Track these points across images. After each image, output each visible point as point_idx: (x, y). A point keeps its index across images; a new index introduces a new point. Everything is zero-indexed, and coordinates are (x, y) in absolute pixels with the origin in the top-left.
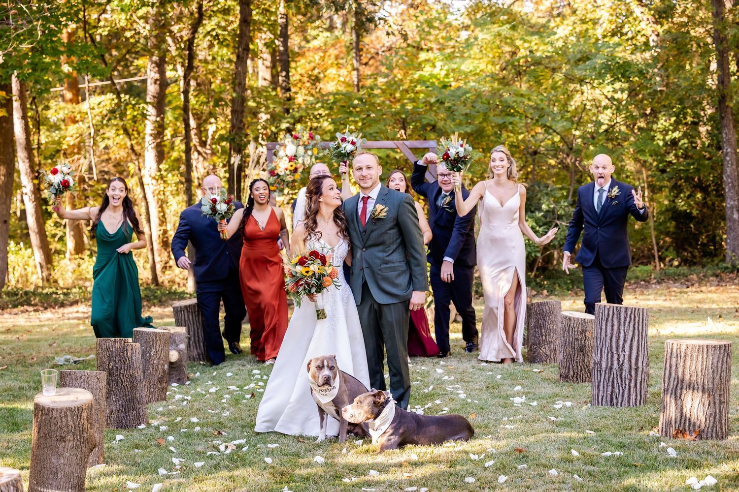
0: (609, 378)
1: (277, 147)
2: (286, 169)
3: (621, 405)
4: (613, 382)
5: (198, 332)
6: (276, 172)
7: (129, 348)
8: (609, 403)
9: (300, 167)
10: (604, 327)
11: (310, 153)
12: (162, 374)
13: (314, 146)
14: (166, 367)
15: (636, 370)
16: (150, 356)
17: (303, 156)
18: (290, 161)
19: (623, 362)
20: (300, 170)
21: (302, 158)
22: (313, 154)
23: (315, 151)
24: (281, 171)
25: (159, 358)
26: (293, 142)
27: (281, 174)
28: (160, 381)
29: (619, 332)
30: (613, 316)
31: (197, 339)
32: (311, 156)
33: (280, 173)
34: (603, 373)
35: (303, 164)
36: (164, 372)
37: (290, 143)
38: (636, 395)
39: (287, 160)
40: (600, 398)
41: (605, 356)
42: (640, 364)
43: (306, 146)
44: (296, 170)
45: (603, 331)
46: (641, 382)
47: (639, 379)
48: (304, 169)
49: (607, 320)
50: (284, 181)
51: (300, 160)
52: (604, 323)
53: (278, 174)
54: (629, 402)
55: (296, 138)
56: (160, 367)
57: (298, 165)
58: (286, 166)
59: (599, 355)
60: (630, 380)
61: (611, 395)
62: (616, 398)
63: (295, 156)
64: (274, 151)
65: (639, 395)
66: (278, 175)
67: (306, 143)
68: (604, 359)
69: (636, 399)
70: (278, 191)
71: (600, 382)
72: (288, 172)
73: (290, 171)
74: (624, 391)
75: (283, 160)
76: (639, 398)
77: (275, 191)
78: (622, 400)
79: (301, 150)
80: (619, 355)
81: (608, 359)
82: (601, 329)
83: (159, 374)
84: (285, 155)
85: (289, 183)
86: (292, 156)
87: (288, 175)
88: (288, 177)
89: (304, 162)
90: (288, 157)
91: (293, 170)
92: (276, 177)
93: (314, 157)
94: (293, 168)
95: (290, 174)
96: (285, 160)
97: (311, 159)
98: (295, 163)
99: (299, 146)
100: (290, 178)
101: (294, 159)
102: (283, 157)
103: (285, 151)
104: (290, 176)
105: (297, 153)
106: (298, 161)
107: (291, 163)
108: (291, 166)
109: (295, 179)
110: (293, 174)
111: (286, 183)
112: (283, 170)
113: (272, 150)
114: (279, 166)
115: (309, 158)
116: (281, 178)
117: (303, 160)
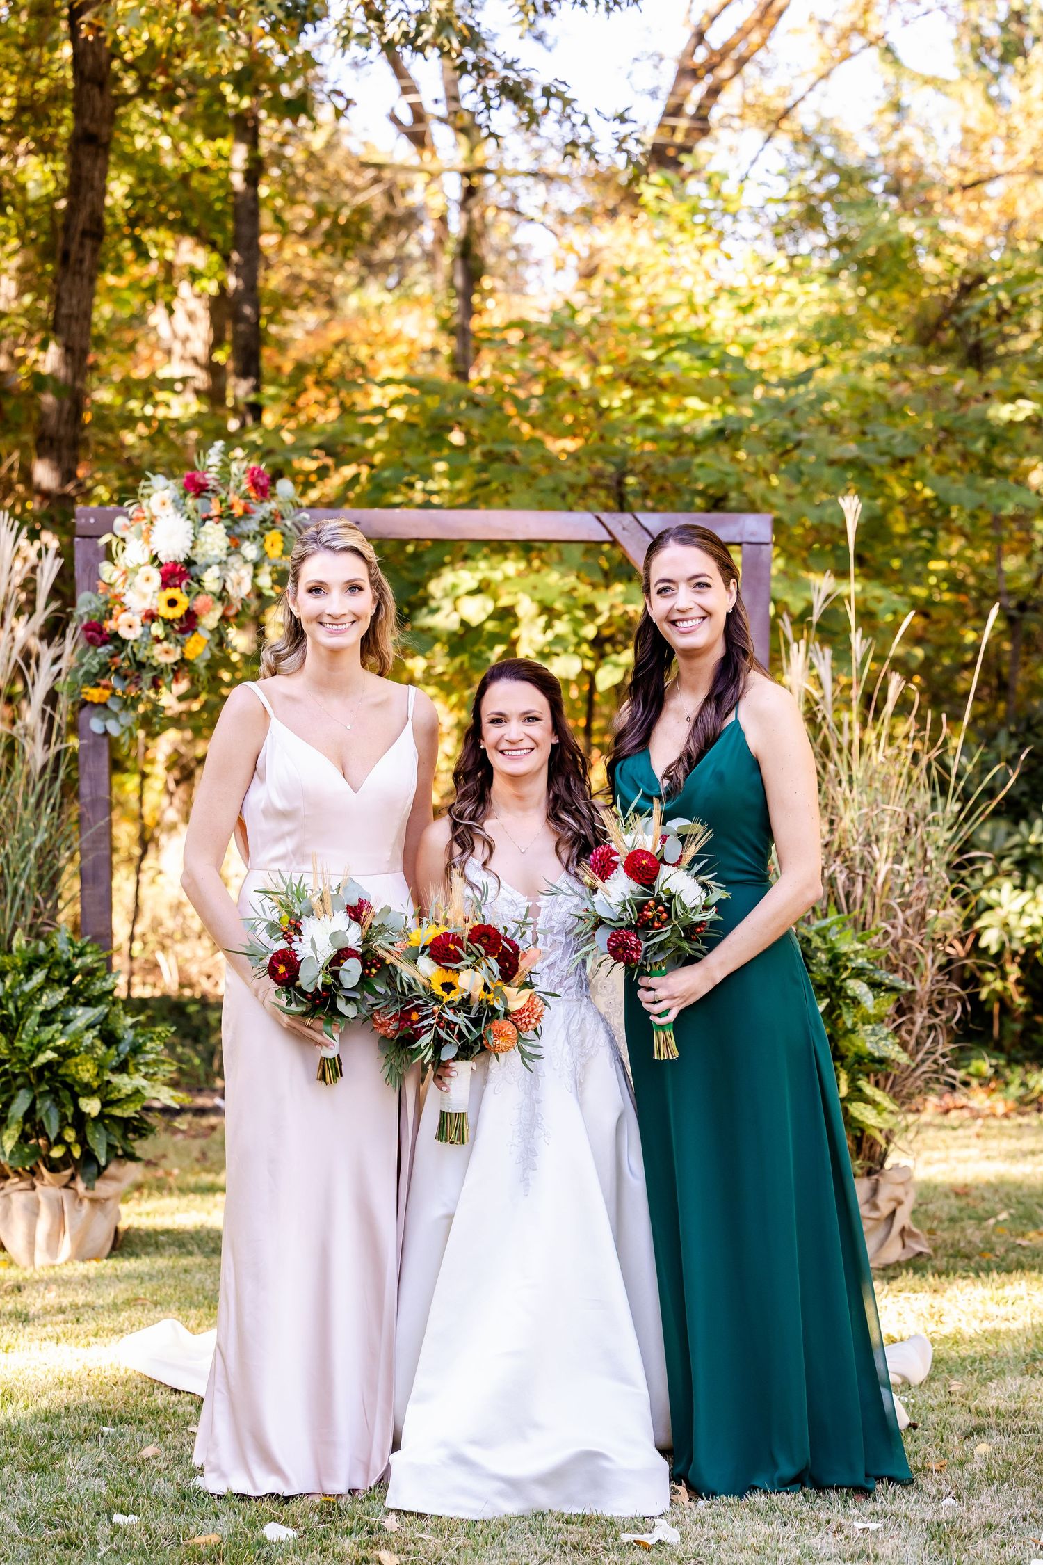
1: (119, 522)
2: (151, 617)
6: (110, 625)
9: (208, 609)
11: (250, 551)
13: (268, 523)
17: (223, 564)
18: (165, 585)
20: (210, 620)
21: (214, 571)
22: (264, 556)
23: (270, 544)
24: (127, 625)
26: (178, 505)
27: (131, 634)
32: (256, 566)
33: (124, 633)
35: (222, 596)
37: (170, 509)
39: (157, 579)
43: (235, 520)
44: (190, 621)
48: (224, 618)
50: (141, 666)
51: (211, 579)
53: (115, 636)
55: (197, 488)
57: (200, 602)
58: (146, 605)
63: (190, 563)
64: (102, 541)
66: (119, 641)
67: (238, 511)
70: (115, 705)
72: (157, 629)
73: (168, 623)
75: (139, 580)
77: (104, 706)
79: (215, 538)
84: (146, 558)
85: (162, 672)
86: (175, 564)
87: (158, 640)
88: (158, 648)
89: (224, 588)
90: (160, 565)
91: (181, 619)
92: (111, 647)
93: (266, 569)
94: (178, 612)
95: (167, 638)
96: (148, 579)
97: (255, 576)
98: (188, 593)
99: (205, 520)
100: (167, 652)
101: (182, 576)
102: (140, 566)
103: (147, 541)
104: (165, 644)
105: (198, 550)
106: (199, 581)
107: (172, 593)
108: (172, 603)
109: (188, 656)
110: (179, 636)
111: (152, 674)
112: (137, 620)
113: (99, 537)
114: (122, 604)
115: (247, 571)
116: (128, 651)
117: (223, 580)
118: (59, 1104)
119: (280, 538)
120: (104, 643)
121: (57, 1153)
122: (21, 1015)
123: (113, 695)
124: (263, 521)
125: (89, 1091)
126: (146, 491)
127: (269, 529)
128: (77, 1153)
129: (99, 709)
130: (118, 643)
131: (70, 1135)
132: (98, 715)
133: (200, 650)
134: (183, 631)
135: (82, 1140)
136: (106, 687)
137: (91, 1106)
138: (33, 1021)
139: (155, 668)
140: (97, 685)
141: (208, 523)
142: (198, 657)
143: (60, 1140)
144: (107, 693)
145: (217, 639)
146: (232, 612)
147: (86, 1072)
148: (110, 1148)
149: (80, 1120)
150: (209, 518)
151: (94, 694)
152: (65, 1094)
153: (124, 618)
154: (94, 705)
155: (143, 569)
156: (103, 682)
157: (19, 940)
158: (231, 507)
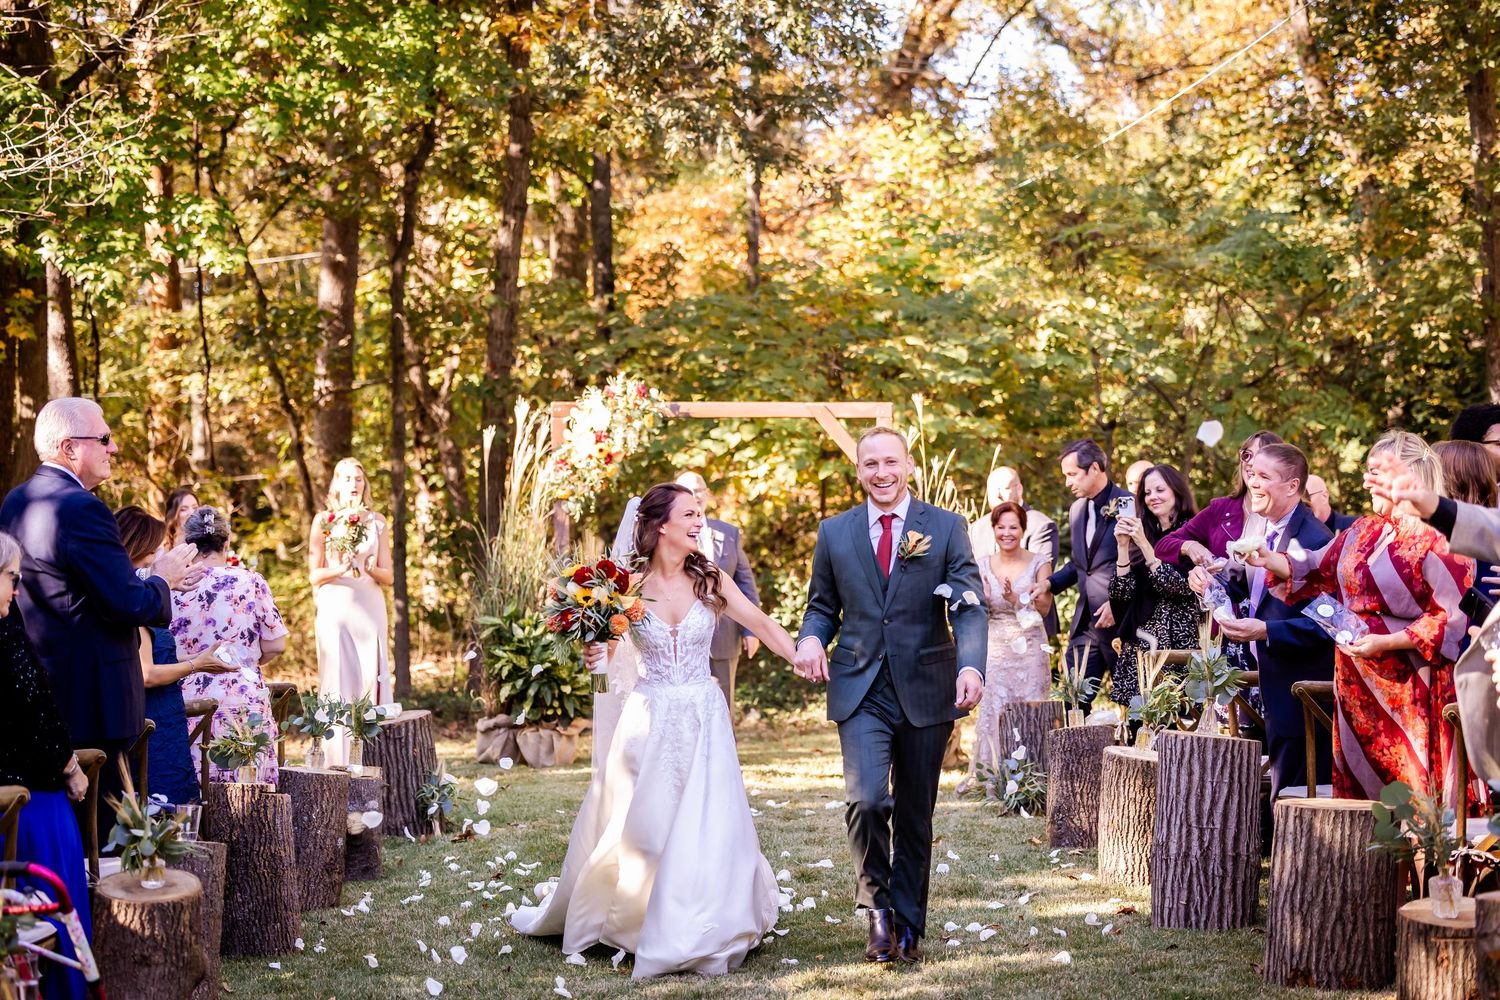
0: (1182, 873)
1: (574, 411)
2: (590, 457)
3: (1206, 927)
4: (1190, 881)
5: (405, 779)
6: (570, 461)
7: (270, 805)
8: (1182, 922)
9: (619, 452)
10: (1174, 777)
11: (637, 424)
12: (331, 856)
14: (341, 842)
15: (1236, 859)
16: (310, 820)
17: (624, 431)
18: (597, 441)
19: (1210, 843)
20: (619, 459)
21: (621, 435)
22: (644, 427)
23: (647, 421)
24: (580, 461)
25: (327, 826)
26: (604, 404)
27: (581, 465)
28: (329, 869)
29: (1202, 787)
30: (1191, 755)
31: (403, 791)
32: (640, 432)
33: (577, 465)
34: (1172, 865)
35: (625, 447)
36: (336, 851)
37: (599, 405)
38: (1235, 908)
39: (593, 439)
40: (1166, 912)
41: (1175, 831)
42: (1243, 849)
43: (630, 410)
44: (609, 459)
45: (1173, 785)
46: (1244, 883)
47: (1241, 876)
48: (624, 459)
49: (1180, 763)
50: (585, 480)
51: (618, 440)
52: (1174, 769)
53: (572, 466)
54: (1220, 921)
56: (328, 842)
57: (615, 450)
58: (588, 452)
59: (1165, 830)
60: (1223, 879)
61: (1187, 906)
62: (1196, 912)
63: (609, 431)
64: (566, 419)
65: (1240, 907)
66: (574, 469)
68: (1174, 839)
69: (1234, 916)
70: (572, 501)
71: (1165, 881)
72: (593, 463)
73: (599, 460)
74: (1211, 899)
75: (584, 439)
76: (1240, 913)
77: (567, 501)
78: (1208, 918)
79: (621, 419)
80: (1201, 831)
81: (1180, 837)
82: (1169, 780)
83: (326, 856)
84: (588, 429)
85: (595, 485)
86: (601, 432)
87: (594, 468)
88: (594, 472)
89: (625, 444)
90: (594, 432)
91: (605, 459)
92: (570, 472)
93: (645, 433)
94: (604, 455)
95: (598, 467)
96: (588, 439)
97: (640, 437)
98: (609, 445)
99: (615, 411)
100: (598, 474)
101: (605, 438)
102: (584, 433)
103: (589, 421)
104: (597, 470)
105: (613, 425)
106: (613, 440)
107: (600, 445)
108: (601, 451)
109: (608, 476)
110: (604, 466)
111: (591, 486)
112: (584, 459)
113: (563, 418)
114: (576, 451)
115: (636, 436)
116: (578, 474)
117: (625, 439)
118: (551, 688)
119: (652, 418)
120: (567, 469)
121: (550, 712)
122: (533, 648)
123: (571, 496)
124: (644, 410)
125: (565, 682)
126: (587, 396)
127: (646, 414)
128: (559, 712)
129: (564, 502)
131: (556, 704)
132: (564, 505)
133: (614, 472)
134: (606, 464)
135: (562, 706)
136: (568, 492)
137: (567, 689)
138: (537, 651)
139: (591, 483)
140: (564, 491)
141: (617, 412)
142: (613, 476)
143: (551, 707)
144: (568, 495)
147: (564, 674)
148: (576, 710)
149: (562, 697)
150: (618, 410)
151: (562, 495)
152: (554, 684)
153: (577, 457)
154: (562, 500)
155: (586, 434)
156: (567, 488)
157: (528, 613)
158: (628, 403)
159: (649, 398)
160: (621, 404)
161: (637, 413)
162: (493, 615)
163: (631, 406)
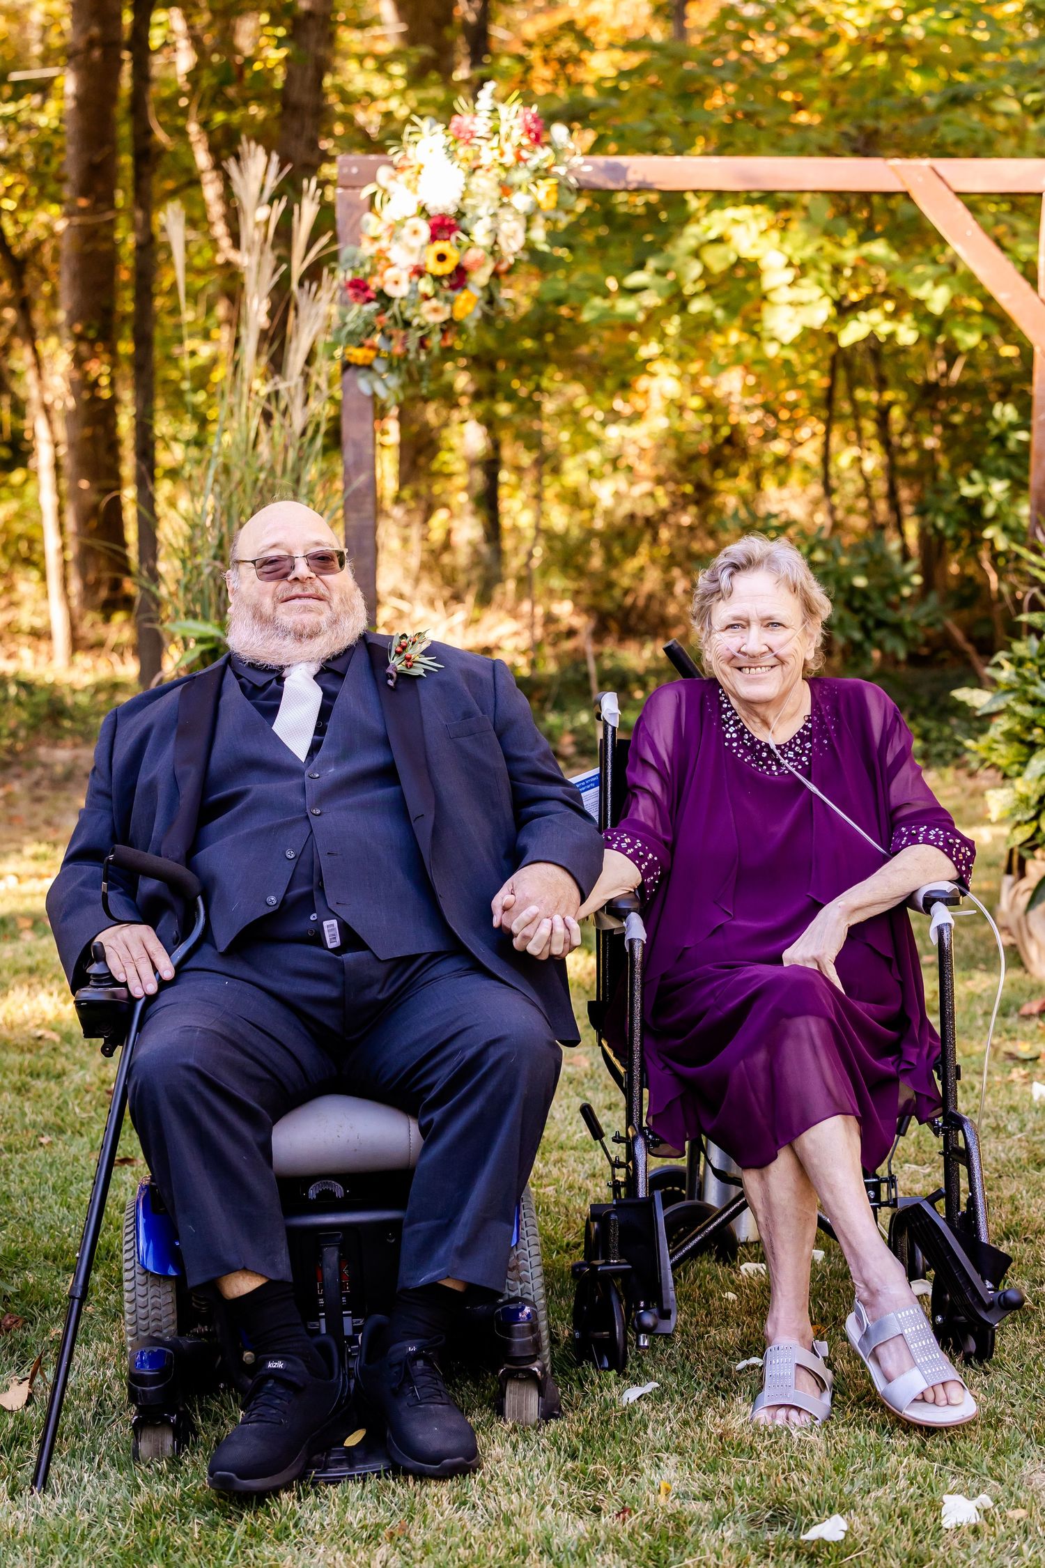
1: (383, 173)
2: (419, 272)
6: (375, 282)
9: (480, 264)
11: (521, 201)
13: (541, 174)
17: (494, 215)
18: (434, 238)
20: (480, 277)
21: (485, 224)
22: (537, 207)
23: (544, 192)
24: (396, 282)
26: (450, 155)
27: (398, 291)
32: (529, 219)
33: (390, 290)
35: (494, 252)
37: (440, 156)
39: (425, 232)
43: (507, 170)
44: (460, 277)
48: (495, 274)
50: (407, 324)
51: (480, 234)
53: (381, 293)
55: (466, 135)
57: (471, 257)
58: (414, 260)
63: (461, 214)
64: (365, 193)
66: (384, 299)
70: (380, 366)
72: (426, 286)
73: (437, 279)
75: (405, 232)
77: (369, 367)
79: (486, 187)
84: (414, 209)
85: (430, 332)
86: (443, 217)
87: (426, 298)
88: (427, 306)
89: (496, 243)
90: (428, 217)
91: (450, 276)
92: (374, 306)
93: (539, 221)
94: (447, 268)
95: (436, 295)
96: (415, 232)
97: (528, 230)
98: (459, 246)
99: (475, 170)
100: (436, 310)
101: (451, 229)
102: (406, 218)
103: (415, 191)
104: (434, 303)
105: (468, 201)
106: (468, 234)
107: (440, 246)
108: (441, 258)
109: (458, 315)
110: (450, 293)
111: (420, 334)
112: (404, 276)
113: (362, 187)
114: (387, 259)
115: (520, 225)
116: (394, 309)
117: (494, 232)
119: (555, 188)
120: (369, 300)
123: (377, 356)
124: (537, 170)
126: (413, 138)
127: (543, 178)
129: (362, 372)
130: (384, 301)
132: (363, 376)
133: (470, 308)
134: (453, 287)
136: (372, 347)
139: (421, 328)
140: (361, 346)
141: (479, 172)
142: (468, 315)
144: (372, 354)
145: (486, 296)
146: (503, 267)
150: (480, 167)
151: (358, 355)
153: (390, 274)
154: (358, 367)
155: (410, 222)
156: (368, 342)
158: (502, 154)
159: (549, 144)
160: (487, 157)
161: (521, 176)
162: (206, 618)
163: (509, 159)
